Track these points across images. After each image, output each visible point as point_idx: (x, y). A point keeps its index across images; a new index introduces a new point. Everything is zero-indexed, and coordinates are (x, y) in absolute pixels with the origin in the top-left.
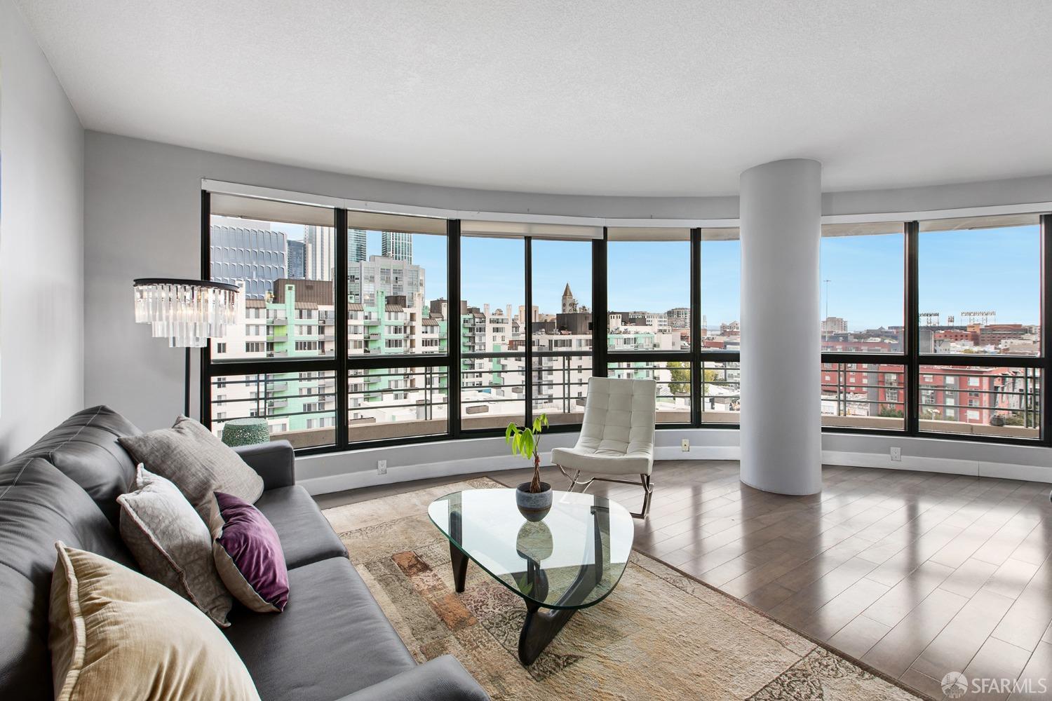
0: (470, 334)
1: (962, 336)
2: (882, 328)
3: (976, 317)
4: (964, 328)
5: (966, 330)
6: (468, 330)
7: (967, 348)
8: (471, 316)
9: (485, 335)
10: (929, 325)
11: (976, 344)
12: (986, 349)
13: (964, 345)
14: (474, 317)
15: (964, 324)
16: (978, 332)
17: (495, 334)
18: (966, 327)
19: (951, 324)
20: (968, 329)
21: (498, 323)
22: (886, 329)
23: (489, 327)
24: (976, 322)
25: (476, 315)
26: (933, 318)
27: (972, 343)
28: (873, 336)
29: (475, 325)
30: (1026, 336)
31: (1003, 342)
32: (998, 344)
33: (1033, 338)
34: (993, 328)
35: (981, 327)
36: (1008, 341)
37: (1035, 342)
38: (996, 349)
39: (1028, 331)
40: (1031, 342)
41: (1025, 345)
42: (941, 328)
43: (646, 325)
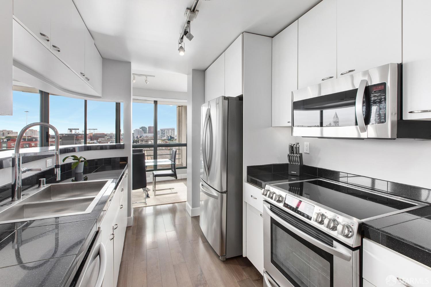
3: (91, 130)
10: (75, 133)
12: (94, 142)
16: (92, 136)
26: (77, 131)
27: (90, 140)
30: (106, 137)
31: (99, 139)
32: (98, 140)
33: (108, 137)
34: (96, 134)
35: (93, 134)
36: (101, 139)
37: (108, 139)
38: (97, 141)
39: (106, 135)
40: (107, 139)
41: (105, 140)
42: (80, 135)
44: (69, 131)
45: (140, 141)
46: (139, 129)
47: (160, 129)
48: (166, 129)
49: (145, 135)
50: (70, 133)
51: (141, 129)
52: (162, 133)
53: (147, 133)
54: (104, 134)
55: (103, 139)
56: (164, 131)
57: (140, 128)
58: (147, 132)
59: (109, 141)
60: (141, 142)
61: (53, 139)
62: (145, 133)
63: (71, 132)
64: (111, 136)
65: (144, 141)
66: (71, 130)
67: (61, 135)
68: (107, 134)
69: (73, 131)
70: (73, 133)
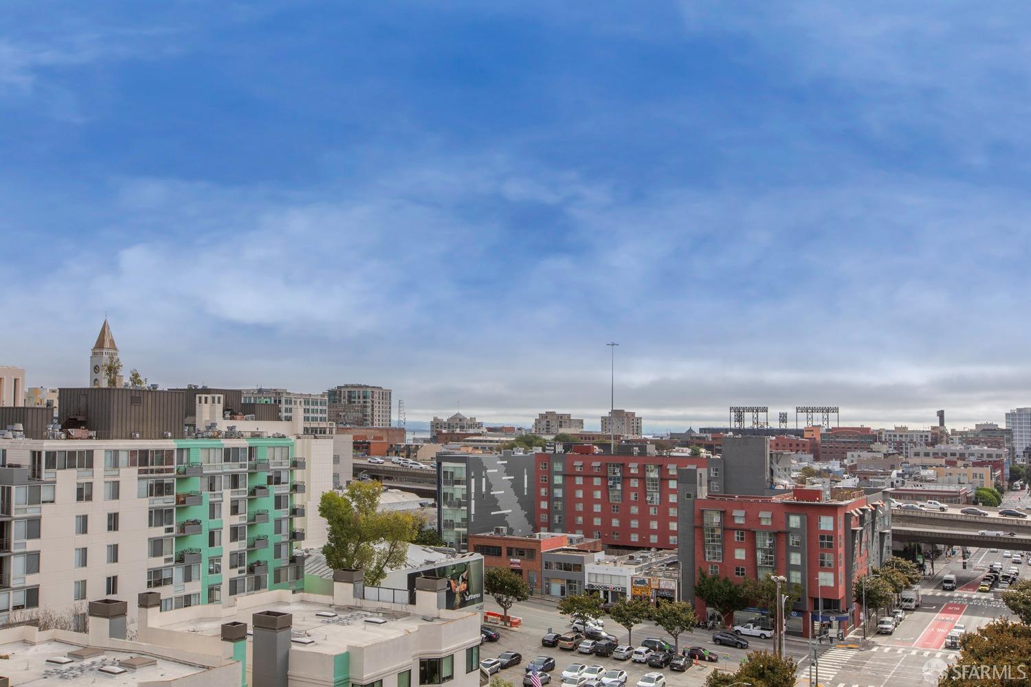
1: (798, 445)
2: (690, 430)
3: (816, 414)
4: (799, 433)
5: (802, 436)
7: (805, 464)
10: (756, 427)
11: (817, 459)
12: (830, 467)
13: (801, 460)
15: (802, 425)
16: (819, 439)
18: (802, 431)
19: (783, 426)
20: (807, 435)
22: (697, 432)
24: (815, 423)
26: (762, 415)
27: (811, 456)
28: (678, 445)
30: (875, 446)
31: (849, 454)
32: (842, 459)
33: (885, 449)
34: (837, 432)
35: (823, 431)
36: (856, 454)
37: (886, 455)
38: (841, 466)
39: (877, 437)
40: (881, 455)
41: (875, 459)
42: (771, 432)
43: (279, 419)
44: (734, 414)
50: (738, 425)
54: (868, 429)
55: (865, 455)
59: (893, 467)
61: (685, 449)
63: (740, 419)
64: (900, 443)
66: (739, 412)
67: (710, 436)
68: (880, 432)
69: (748, 415)
70: (748, 424)
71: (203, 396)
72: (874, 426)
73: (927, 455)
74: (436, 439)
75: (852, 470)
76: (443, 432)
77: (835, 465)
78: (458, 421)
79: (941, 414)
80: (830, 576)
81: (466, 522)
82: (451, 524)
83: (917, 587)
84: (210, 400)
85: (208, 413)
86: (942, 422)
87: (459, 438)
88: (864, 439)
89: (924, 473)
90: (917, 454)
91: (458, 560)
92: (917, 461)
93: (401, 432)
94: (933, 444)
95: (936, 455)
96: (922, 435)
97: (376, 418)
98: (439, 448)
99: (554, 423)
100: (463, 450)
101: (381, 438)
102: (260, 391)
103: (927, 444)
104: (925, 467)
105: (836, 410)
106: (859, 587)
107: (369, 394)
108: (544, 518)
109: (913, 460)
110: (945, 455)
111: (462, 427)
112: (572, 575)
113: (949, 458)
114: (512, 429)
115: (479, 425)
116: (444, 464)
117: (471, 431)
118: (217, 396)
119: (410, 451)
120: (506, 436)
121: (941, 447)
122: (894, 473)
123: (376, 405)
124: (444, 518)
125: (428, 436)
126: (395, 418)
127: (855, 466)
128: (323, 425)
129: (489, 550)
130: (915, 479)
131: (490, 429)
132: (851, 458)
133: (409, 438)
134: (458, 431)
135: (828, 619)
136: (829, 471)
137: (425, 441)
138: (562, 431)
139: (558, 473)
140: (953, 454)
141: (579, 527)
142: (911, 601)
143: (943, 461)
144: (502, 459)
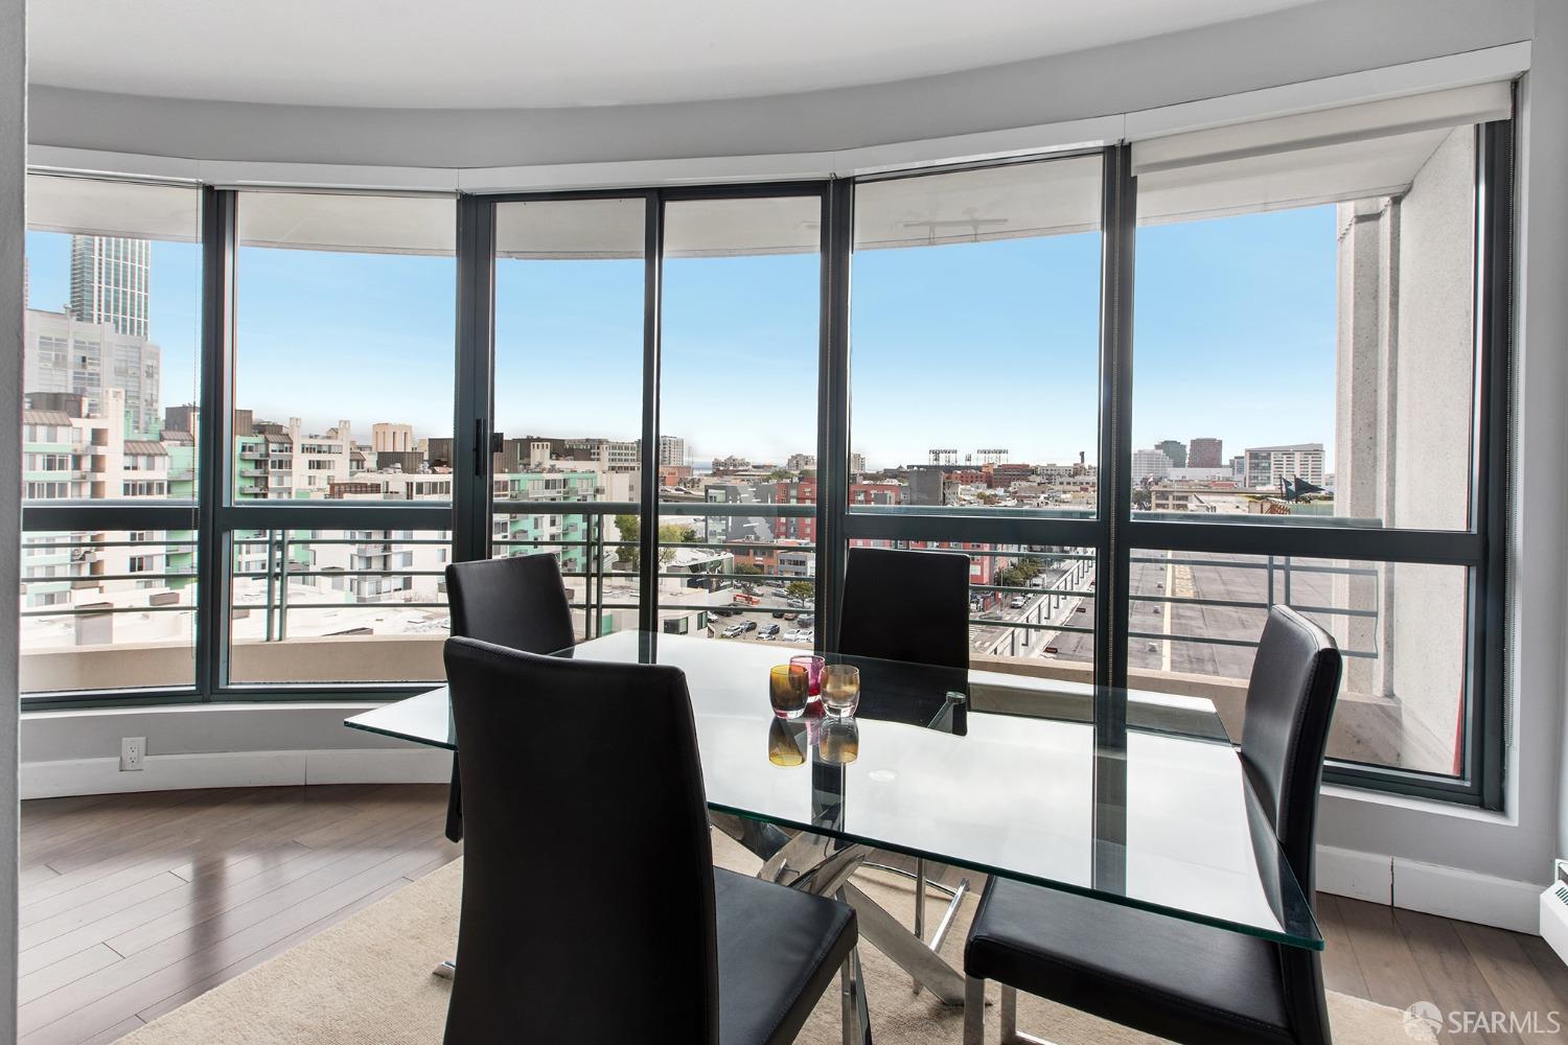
0: (258, 473)
1: (976, 477)
2: (901, 467)
3: (991, 455)
4: (979, 468)
5: (980, 471)
6: (253, 465)
7: (980, 491)
8: (260, 439)
9: (290, 474)
10: (948, 464)
11: (990, 486)
12: (997, 493)
13: (978, 488)
14: (267, 442)
15: (980, 464)
16: (992, 472)
17: (314, 472)
18: (982, 467)
19: (968, 464)
20: (984, 470)
21: (319, 452)
22: (905, 468)
23: (300, 461)
24: (991, 462)
25: (270, 437)
26: (952, 456)
27: (985, 485)
28: (890, 478)
29: (268, 455)
30: (1032, 478)
31: (1012, 483)
32: (1007, 487)
33: (1038, 479)
34: (1005, 468)
35: (996, 467)
36: (1017, 483)
37: (1039, 484)
38: (1005, 491)
39: (1034, 471)
40: (1036, 484)
41: (1031, 487)
42: (959, 468)
43: (592, 460)
44: (932, 455)
45: (1153, 497)
46: (1153, 448)
47: (1247, 451)
48: (1277, 450)
49: (1175, 474)
50: (935, 463)
51: (1161, 452)
52: (1254, 467)
53: (1184, 466)
54: (1028, 466)
55: (1024, 484)
56: (1264, 458)
57: (1157, 447)
58: (1187, 461)
59: (1043, 492)
60: (1157, 498)
62: (1179, 464)
63: (937, 459)
64: (1051, 475)
65: (1171, 497)
66: (936, 453)
67: (912, 471)
68: (1037, 468)
69: (942, 456)
70: (942, 463)
71: (536, 444)
72: (1032, 464)
73: (1069, 483)
74: (714, 474)
75: (1014, 495)
76: (721, 469)
77: (1000, 491)
78: (732, 461)
79: (1082, 454)
80: (979, 567)
81: (725, 531)
82: (714, 534)
83: (1044, 576)
84: (540, 447)
85: (540, 455)
86: (1083, 461)
87: (734, 473)
88: (1024, 472)
89: (1063, 496)
90: (1061, 483)
91: (716, 557)
92: (1060, 488)
93: (689, 469)
94: (1073, 476)
95: (1075, 483)
96: (1067, 470)
97: (672, 459)
98: (715, 481)
99: (802, 462)
100: (733, 481)
101: (674, 474)
102: (587, 440)
103: (1070, 476)
104: (1064, 492)
105: (1006, 452)
106: (999, 574)
107: (668, 442)
108: (783, 529)
109: (1058, 487)
110: (1082, 484)
111: (735, 466)
112: (799, 568)
113: (1085, 486)
114: (770, 467)
115: (748, 464)
116: (710, 491)
117: (740, 468)
118: (545, 444)
119: (694, 483)
120: (766, 471)
121: (1079, 478)
122: (1042, 496)
123: (672, 450)
124: (710, 529)
125: (710, 472)
126: (686, 459)
127: (1016, 492)
128: (632, 464)
129: (739, 550)
130: (1056, 501)
131: (754, 467)
132: (1014, 486)
133: (696, 474)
134: (731, 468)
135: (976, 597)
136: (996, 496)
137: (707, 475)
138: (806, 468)
139: (793, 497)
140: (1087, 483)
141: (808, 535)
142: (1038, 585)
143: (1078, 488)
144: (752, 487)
